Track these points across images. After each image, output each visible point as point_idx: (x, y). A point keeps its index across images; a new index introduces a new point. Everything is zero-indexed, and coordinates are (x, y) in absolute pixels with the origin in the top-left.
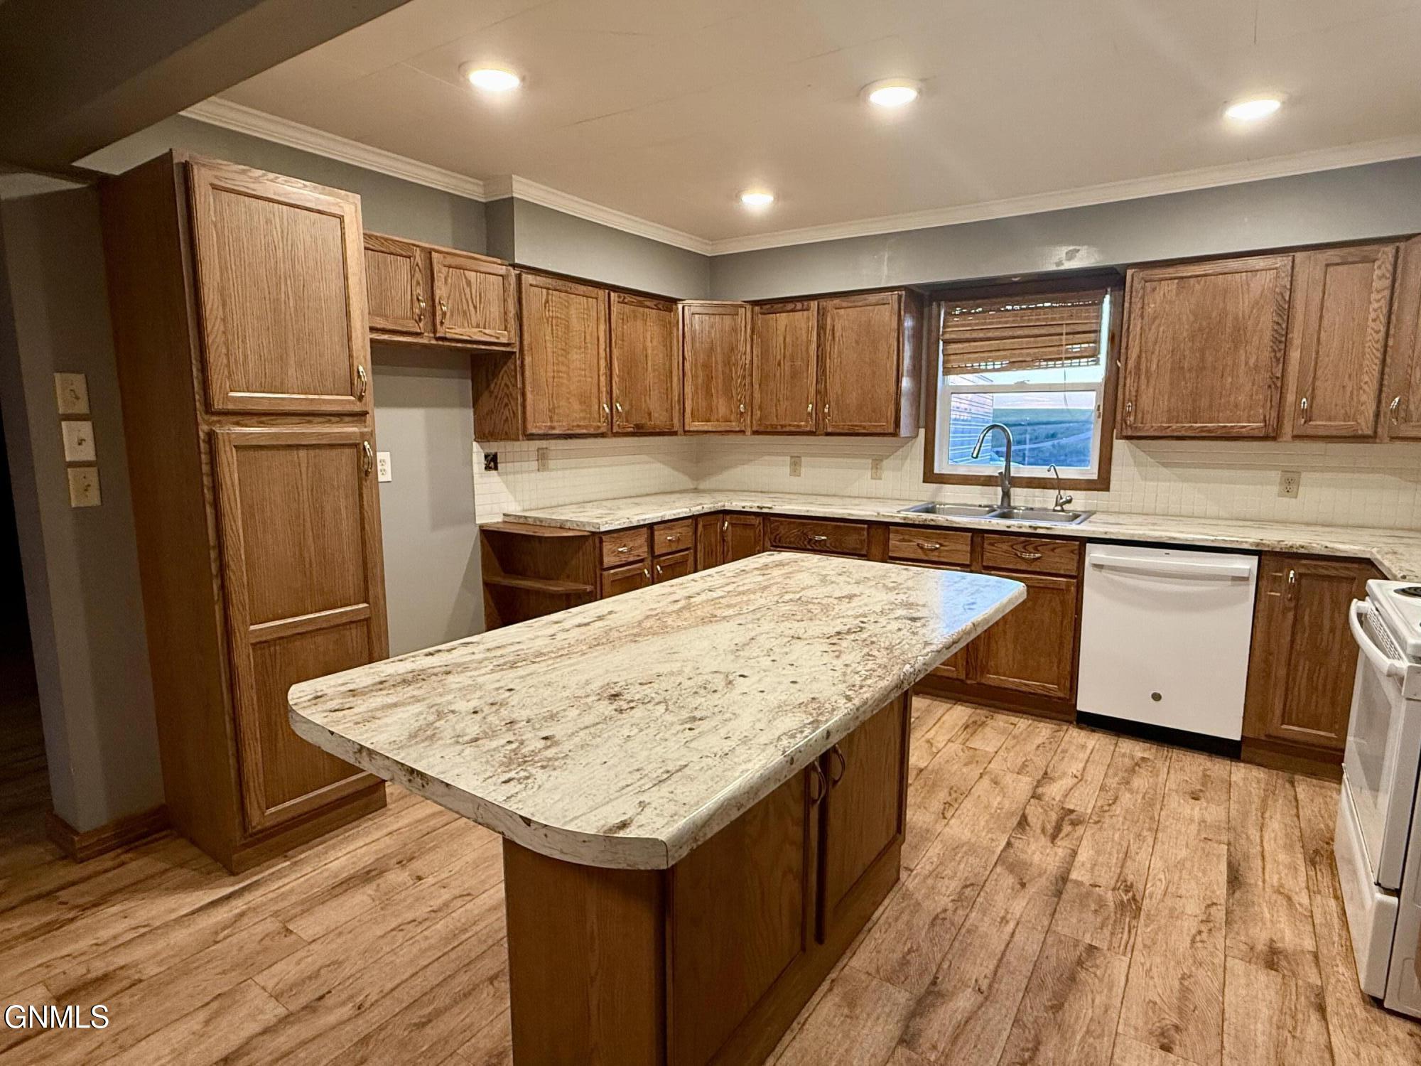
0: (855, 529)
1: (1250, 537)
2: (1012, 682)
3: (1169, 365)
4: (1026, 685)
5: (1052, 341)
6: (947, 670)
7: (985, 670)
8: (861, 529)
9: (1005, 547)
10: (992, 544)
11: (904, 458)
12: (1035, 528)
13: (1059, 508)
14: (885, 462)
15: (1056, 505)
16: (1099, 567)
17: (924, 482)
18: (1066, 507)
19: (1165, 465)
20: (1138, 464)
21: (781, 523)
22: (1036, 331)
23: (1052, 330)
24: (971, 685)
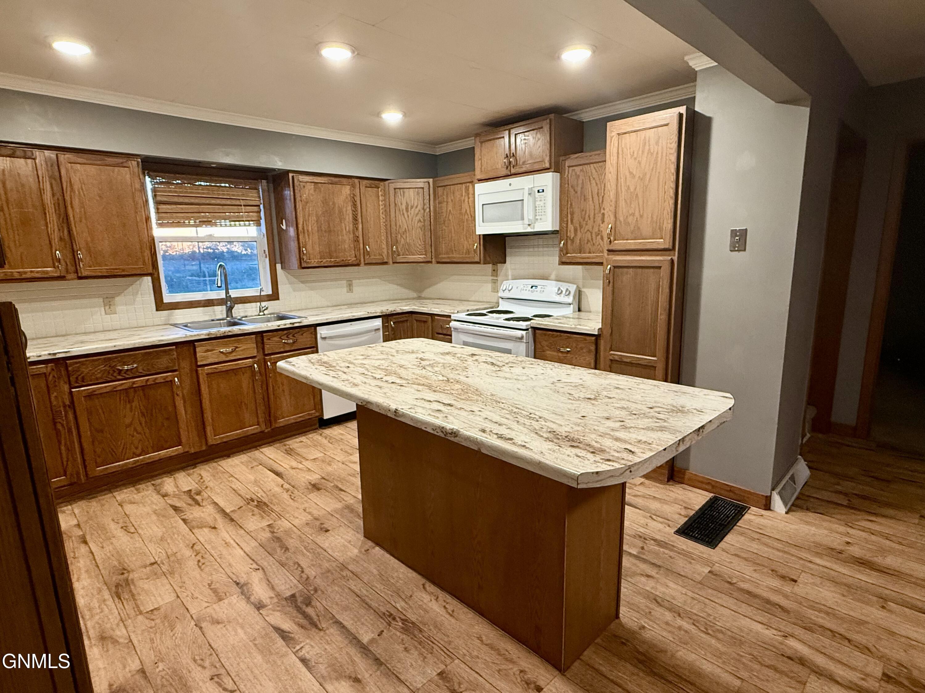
0: (165, 351)
1: (378, 309)
2: (292, 419)
3: (316, 228)
4: (300, 417)
5: (234, 209)
6: (254, 429)
7: (276, 419)
8: (170, 350)
9: (276, 339)
10: (269, 339)
11: (135, 294)
12: (293, 324)
13: (262, 313)
14: (117, 299)
15: (260, 312)
16: (324, 338)
17: (157, 310)
18: (266, 312)
19: (302, 282)
20: (290, 283)
21: (82, 363)
22: (224, 202)
23: (234, 202)
24: (268, 432)
